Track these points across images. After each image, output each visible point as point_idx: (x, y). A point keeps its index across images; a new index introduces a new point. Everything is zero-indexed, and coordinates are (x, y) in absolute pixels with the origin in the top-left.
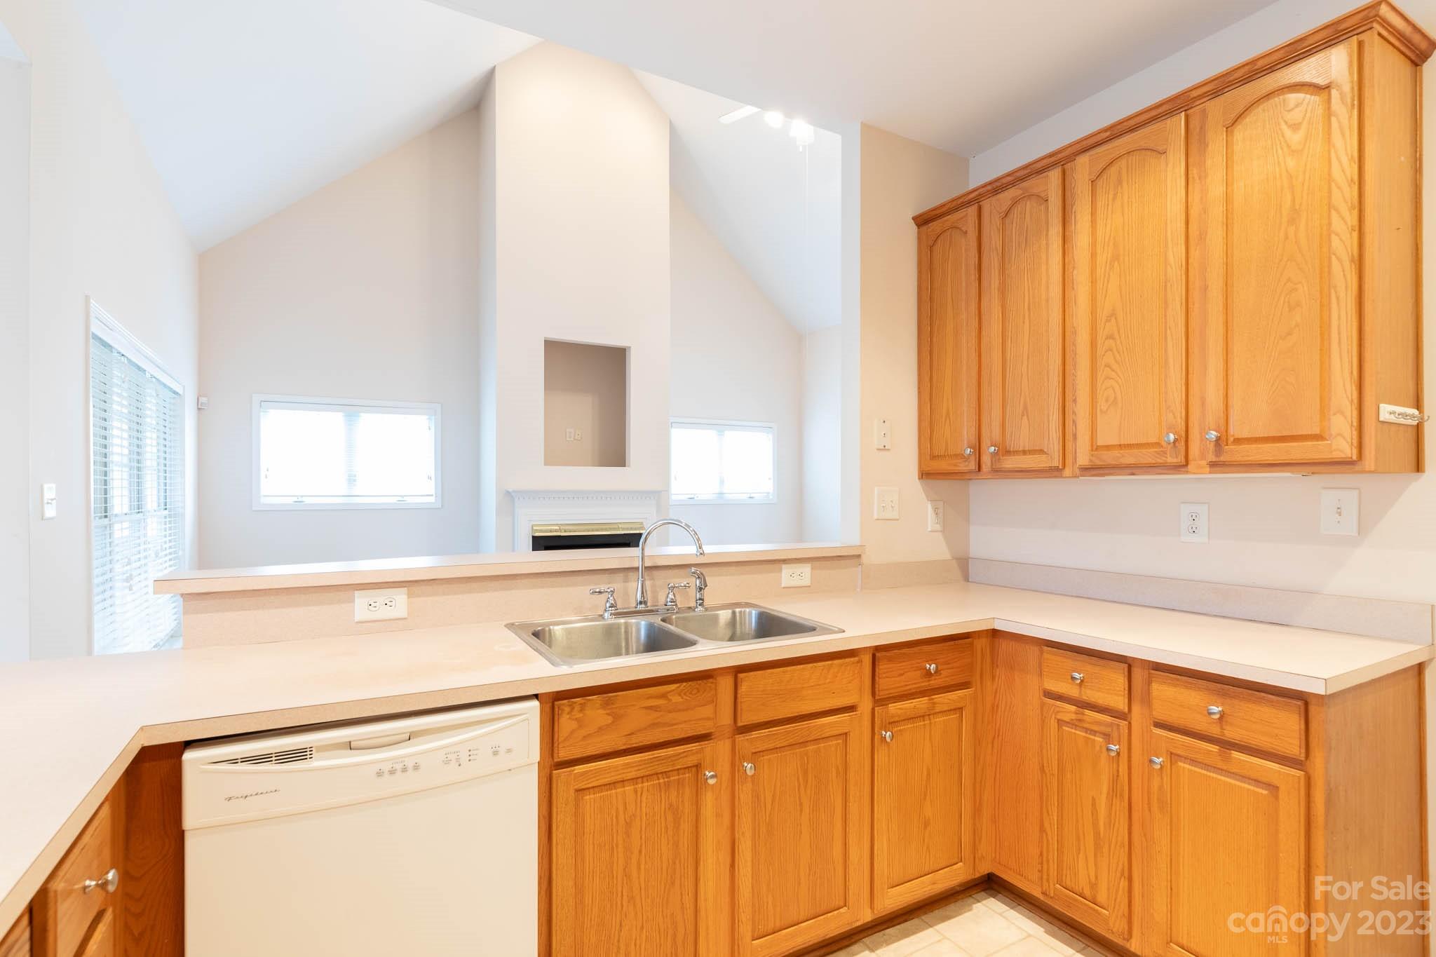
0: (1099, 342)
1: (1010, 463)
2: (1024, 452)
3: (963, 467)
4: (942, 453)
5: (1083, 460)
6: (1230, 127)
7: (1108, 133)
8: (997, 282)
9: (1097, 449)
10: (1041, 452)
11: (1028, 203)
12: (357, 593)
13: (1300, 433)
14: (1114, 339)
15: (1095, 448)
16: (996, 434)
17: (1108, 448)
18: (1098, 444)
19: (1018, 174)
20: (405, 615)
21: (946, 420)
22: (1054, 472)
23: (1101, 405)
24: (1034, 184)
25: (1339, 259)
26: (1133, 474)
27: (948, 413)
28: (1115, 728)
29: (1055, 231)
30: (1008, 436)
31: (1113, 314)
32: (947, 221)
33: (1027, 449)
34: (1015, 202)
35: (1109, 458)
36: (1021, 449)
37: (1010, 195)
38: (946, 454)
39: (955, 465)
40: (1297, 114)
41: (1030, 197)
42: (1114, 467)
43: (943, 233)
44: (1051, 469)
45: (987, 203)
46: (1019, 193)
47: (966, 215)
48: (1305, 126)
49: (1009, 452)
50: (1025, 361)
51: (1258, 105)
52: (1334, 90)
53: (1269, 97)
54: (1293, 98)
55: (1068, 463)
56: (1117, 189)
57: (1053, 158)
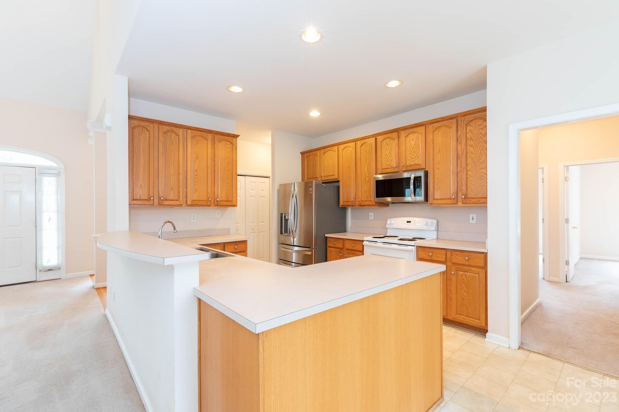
1: (166, 203)
4: (138, 198)
5: (188, 202)
6: (219, 143)
10: (177, 200)
14: (197, 176)
15: (192, 201)
16: (161, 194)
17: (196, 200)
21: (140, 187)
23: (194, 191)
24: (175, 129)
27: (141, 185)
29: (181, 144)
31: (196, 171)
32: (141, 123)
33: (172, 199)
34: (168, 131)
35: (196, 203)
36: (170, 199)
37: (166, 128)
38: (140, 199)
39: (145, 202)
40: (229, 146)
41: (173, 132)
42: (197, 205)
43: (139, 126)
44: (180, 205)
45: (156, 126)
46: (170, 129)
47: (150, 125)
48: (230, 149)
49: (166, 200)
50: (172, 176)
51: (223, 141)
52: (234, 145)
53: (225, 140)
54: (228, 143)
55: (184, 203)
56: (197, 142)
57: (181, 126)
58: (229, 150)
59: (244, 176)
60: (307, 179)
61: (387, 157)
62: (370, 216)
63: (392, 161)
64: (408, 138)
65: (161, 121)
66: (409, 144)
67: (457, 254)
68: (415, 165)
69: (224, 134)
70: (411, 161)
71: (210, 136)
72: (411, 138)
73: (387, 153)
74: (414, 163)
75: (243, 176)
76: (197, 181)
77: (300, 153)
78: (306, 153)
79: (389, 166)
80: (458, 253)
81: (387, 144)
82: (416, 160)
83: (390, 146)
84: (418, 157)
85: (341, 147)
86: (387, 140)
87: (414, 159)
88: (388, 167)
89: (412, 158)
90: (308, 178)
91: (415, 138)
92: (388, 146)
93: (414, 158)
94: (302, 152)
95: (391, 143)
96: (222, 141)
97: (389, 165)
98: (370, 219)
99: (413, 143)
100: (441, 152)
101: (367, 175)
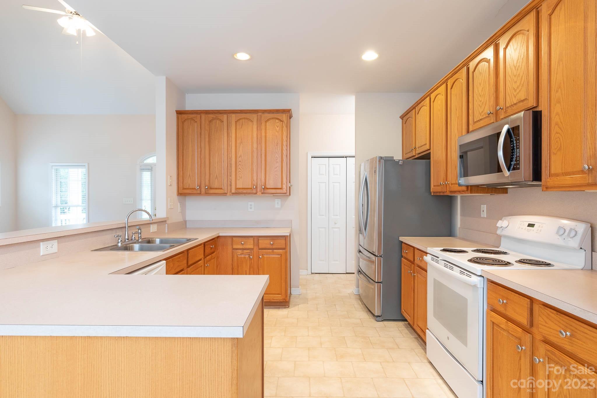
0: (238, 162)
1: (212, 191)
2: (216, 189)
3: (195, 192)
4: (188, 187)
5: (233, 191)
6: (266, 122)
7: (240, 111)
8: (207, 140)
9: (237, 188)
10: (221, 189)
11: (217, 121)
12: (41, 243)
13: (278, 187)
14: (241, 162)
15: (236, 189)
16: (207, 183)
17: (239, 189)
18: (237, 187)
19: (214, 111)
20: (56, 251)
21: (189, 177)
22: (225, 194)
23: (238, 178)
24: (219, 116)
25: (284, 155)
26: (245, 195)
27: (190, 175)
28: (251, 253)
29: (225, 131)
30: (211, 184)
31: (241, 156)
32: (189, 116)
33: (217, 188)
34: (213, 119)
35: (240, 191)
36: (215, 188)
37: (211, 116)
38: (189, 188)
39: (192, 191)
40: (278, 124)
41: (218, 119)
42: (241, 193)
43: (188, 119)
44: (224, 193)
45: (203, 116)
46: (215, 117)
47: (196, 117)
48: (279, 127)
49: (211, 188)
50: (216, 164)
51: (271, 119)
52: (284, 123)
53: (273, 118)
54: (277, 121)
55: (229, 192)
56: (242, 126)
57: (225, 112)
58: (278, 129)
59: (346, 157)
60: (405, 154)
61: (480, 99)
62: (482, 211)
64: (508, 50)
65: (206, 111)
66: (510, 61)
67: (549, 315)
68: (519, 102)
69: (272, 111)
70: (512, 95)
71: (254, 117)
73: (480, 91)
74: (518, 99)
75: (343, 157)
76: (242, 168)
78: (405, 116)
79: (482, 114)
80: (551, 314)
81: (480, 74)
82: (520, 91)
83: (483, 77)
86: (480, 67)
87: (518, 91)
88: (481, 118)
89: (514, 88)
90: (406, 152)
92: (481, 77)
93: (518, 88)
96: (269, 121)
97: (482, 112)
98: (482, 216)
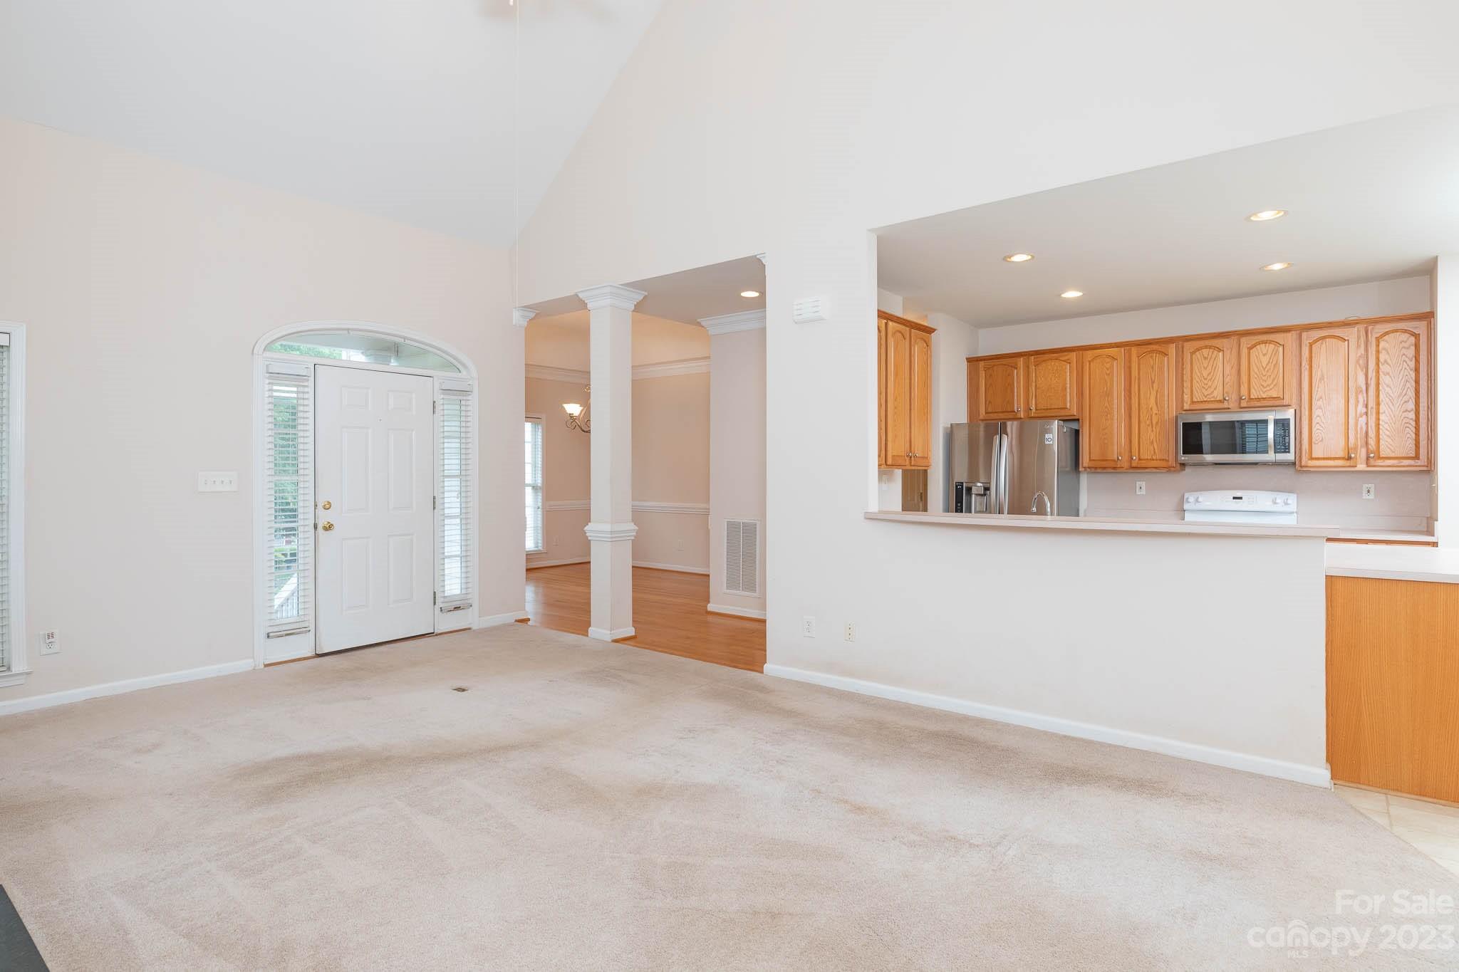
60: (986, 413)
61: (1206, 382)
62: (1138, 488)
63: (1215, 389)
64: (1253, 352)
66: (1256, 361)
68: (1270, 398)
70: (1260, 391)
72: (1260, 351)
73: (1205, 374)
74: (1268, 395)
77: (967, 359)
78: (984, 360)
79: (1208, 397)
81: (1205, 358)
82: (1271, 389)
83: (1211, 362)
84: (1275, 385)
85: (1090, 354)
86: (1205, 352)
87: (1267, 389)
88: (1205, 400)
89: (1262, 385)
90: (990, 410)
91: (1270, 352)
92: (1207, 361)
93: (1268, 386)
94: (969, 358)
95: (1214, 356)
97: (1208, 395)
98: (1138, 493)
99: (1265, 360)
100: (1325, 380)
101: (1155, 411)
